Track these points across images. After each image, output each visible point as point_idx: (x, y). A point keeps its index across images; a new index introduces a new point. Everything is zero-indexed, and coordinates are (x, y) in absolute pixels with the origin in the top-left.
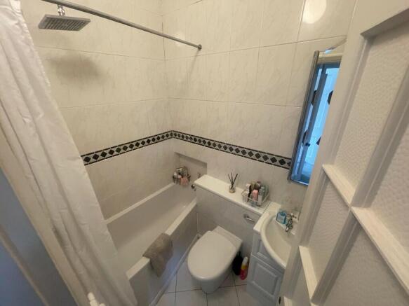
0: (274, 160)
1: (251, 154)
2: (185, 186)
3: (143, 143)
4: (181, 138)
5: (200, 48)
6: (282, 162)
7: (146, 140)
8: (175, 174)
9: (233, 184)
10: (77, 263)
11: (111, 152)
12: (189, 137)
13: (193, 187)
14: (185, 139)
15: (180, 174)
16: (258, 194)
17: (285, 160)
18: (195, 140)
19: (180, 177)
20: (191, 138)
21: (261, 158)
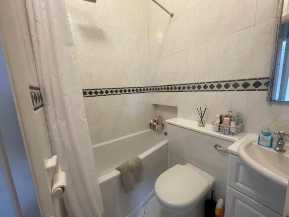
0: (246, 85)
1: (219, 86)
2: (159, 132)
3: (129, 91)
4: (157, 90)
5: (172, 16)
6: (257, 85)
7: (131, 89)
8: (152, 122)
9: (202, 118)
10: (54, 127)
11: (107, 92)
12: (163, 87)
13: (166, 134)
14: (160, 90)
15: (155, 121)
16: (230, 121)
17: (260, 81)
18: (168, 89)
19: (155, 124)
20: (165, 88)
21: (231, 88)
